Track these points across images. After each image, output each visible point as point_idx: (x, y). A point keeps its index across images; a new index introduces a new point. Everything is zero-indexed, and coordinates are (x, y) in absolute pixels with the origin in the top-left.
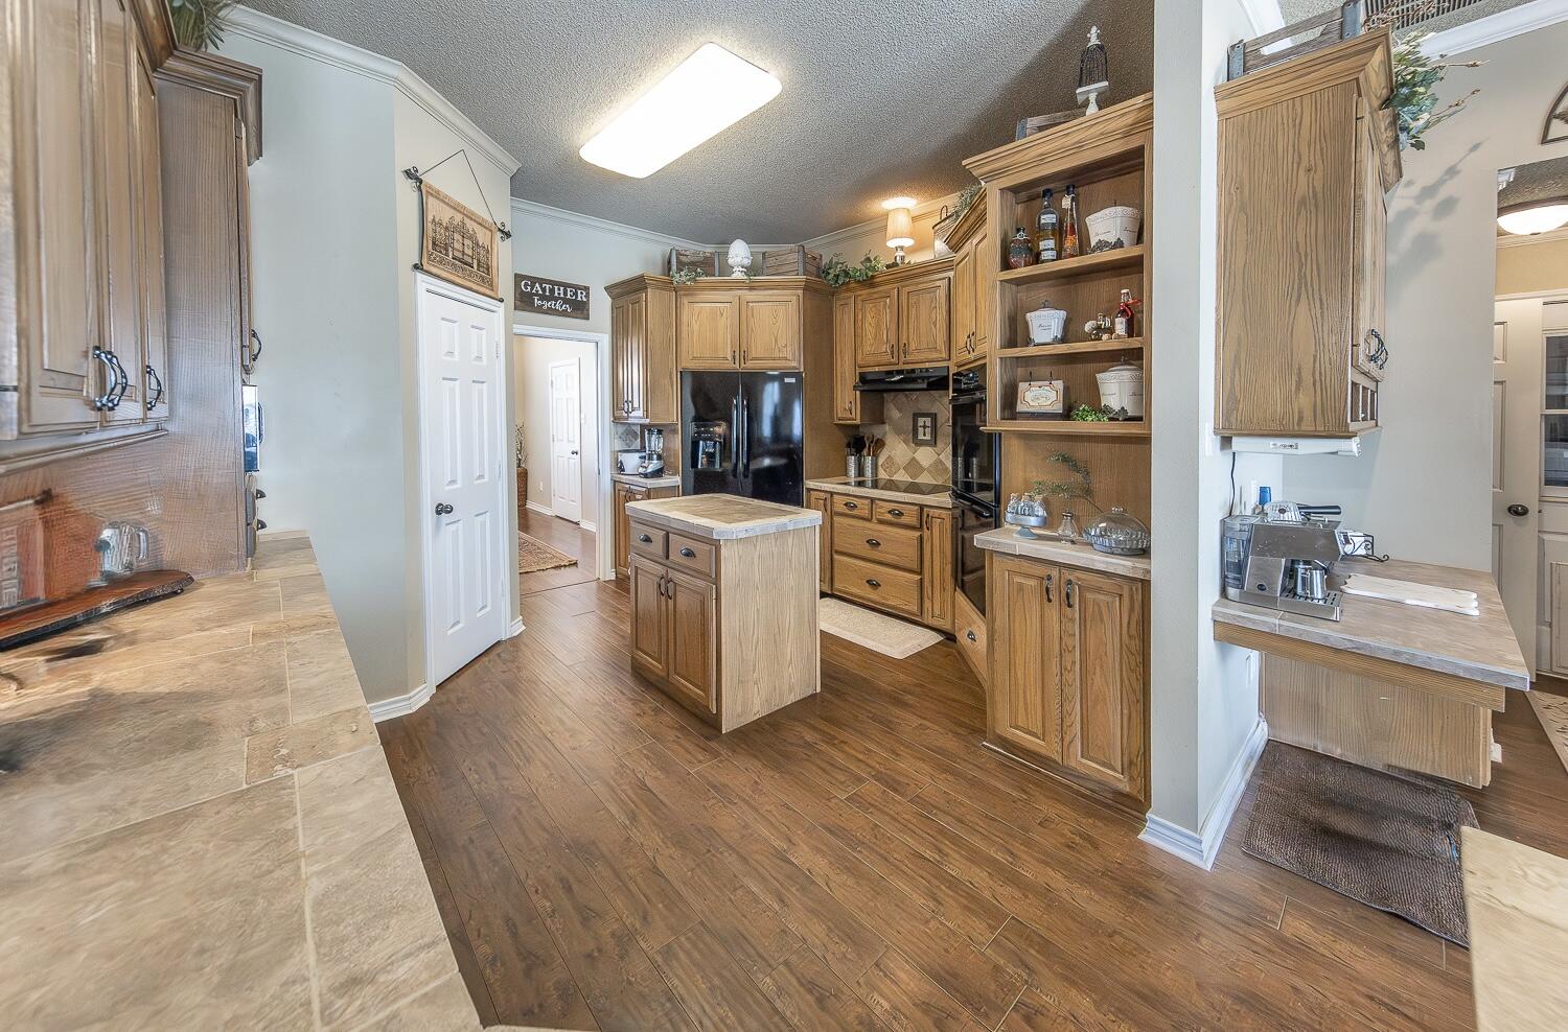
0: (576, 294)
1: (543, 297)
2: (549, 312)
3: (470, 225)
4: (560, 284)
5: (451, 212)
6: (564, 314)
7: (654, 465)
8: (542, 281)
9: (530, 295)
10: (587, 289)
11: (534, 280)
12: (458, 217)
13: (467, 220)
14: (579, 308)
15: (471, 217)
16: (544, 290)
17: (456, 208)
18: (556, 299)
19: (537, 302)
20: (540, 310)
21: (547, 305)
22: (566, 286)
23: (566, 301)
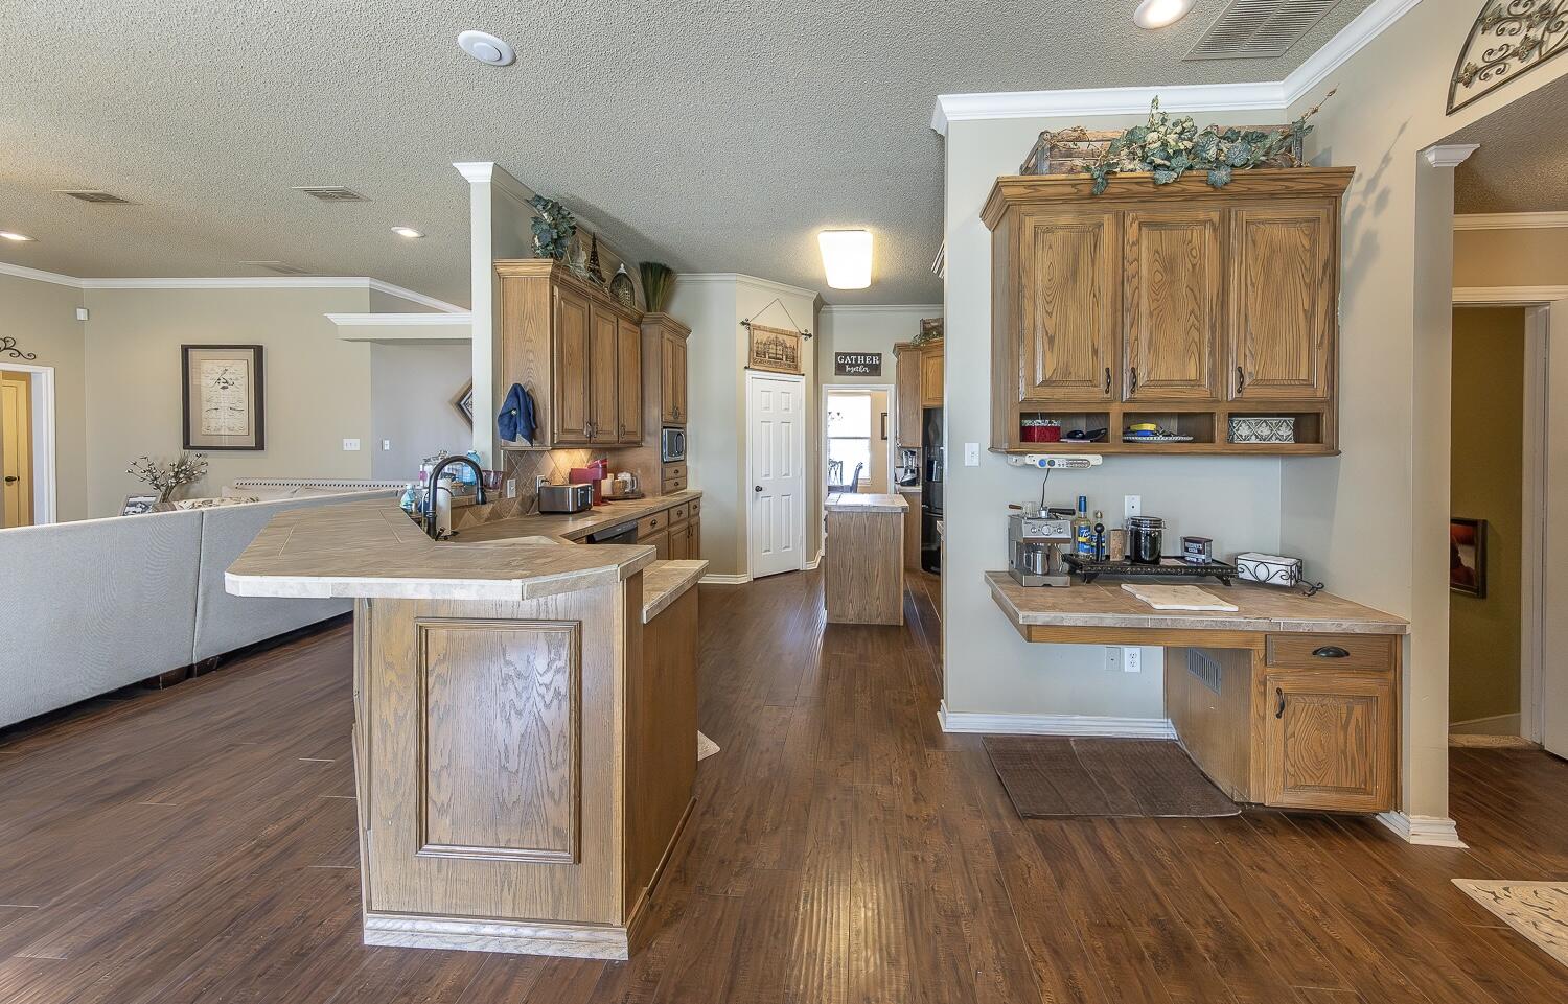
0: (872, 360)
1: (851, 365)
2: (859, 374)
3: (780, 338)
4: (861, 355)
5: (769, 334)
6: (865, 374)
7: (909, 477)
8: (850, 355)
9: (844, 365)
10: (879, 355)
11: (845, 355)
12: (773, 336)
13: (778, 336)
14: (875, 369)
15: (783, 333)
16: (852, 360)
17: (772, 331)
18: (859, 365)
19: (847, 368)
20: (849, 373)
21: (853, 369)
22: (865, 355)
23: (865, 365)
